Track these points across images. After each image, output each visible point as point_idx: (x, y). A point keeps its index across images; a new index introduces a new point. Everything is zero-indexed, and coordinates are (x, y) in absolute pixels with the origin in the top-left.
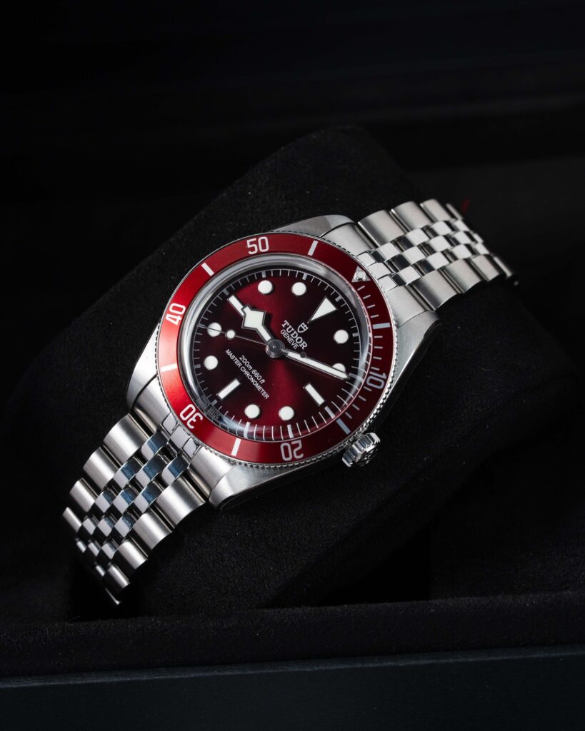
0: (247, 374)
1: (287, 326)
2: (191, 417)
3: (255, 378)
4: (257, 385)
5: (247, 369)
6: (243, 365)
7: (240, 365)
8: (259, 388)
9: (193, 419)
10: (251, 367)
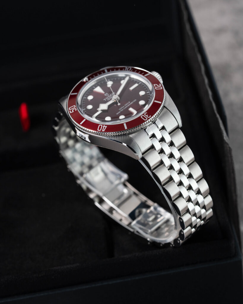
0: (126, 107)
1: (106, 99)
2: (146, 116)
3: (128, 104)
4: (131, 104)
5: (125, 107)
6: (123, 109)
7: (122, 110)
8: (132, 103)
9: (147, 116)
10: (124, 107)
